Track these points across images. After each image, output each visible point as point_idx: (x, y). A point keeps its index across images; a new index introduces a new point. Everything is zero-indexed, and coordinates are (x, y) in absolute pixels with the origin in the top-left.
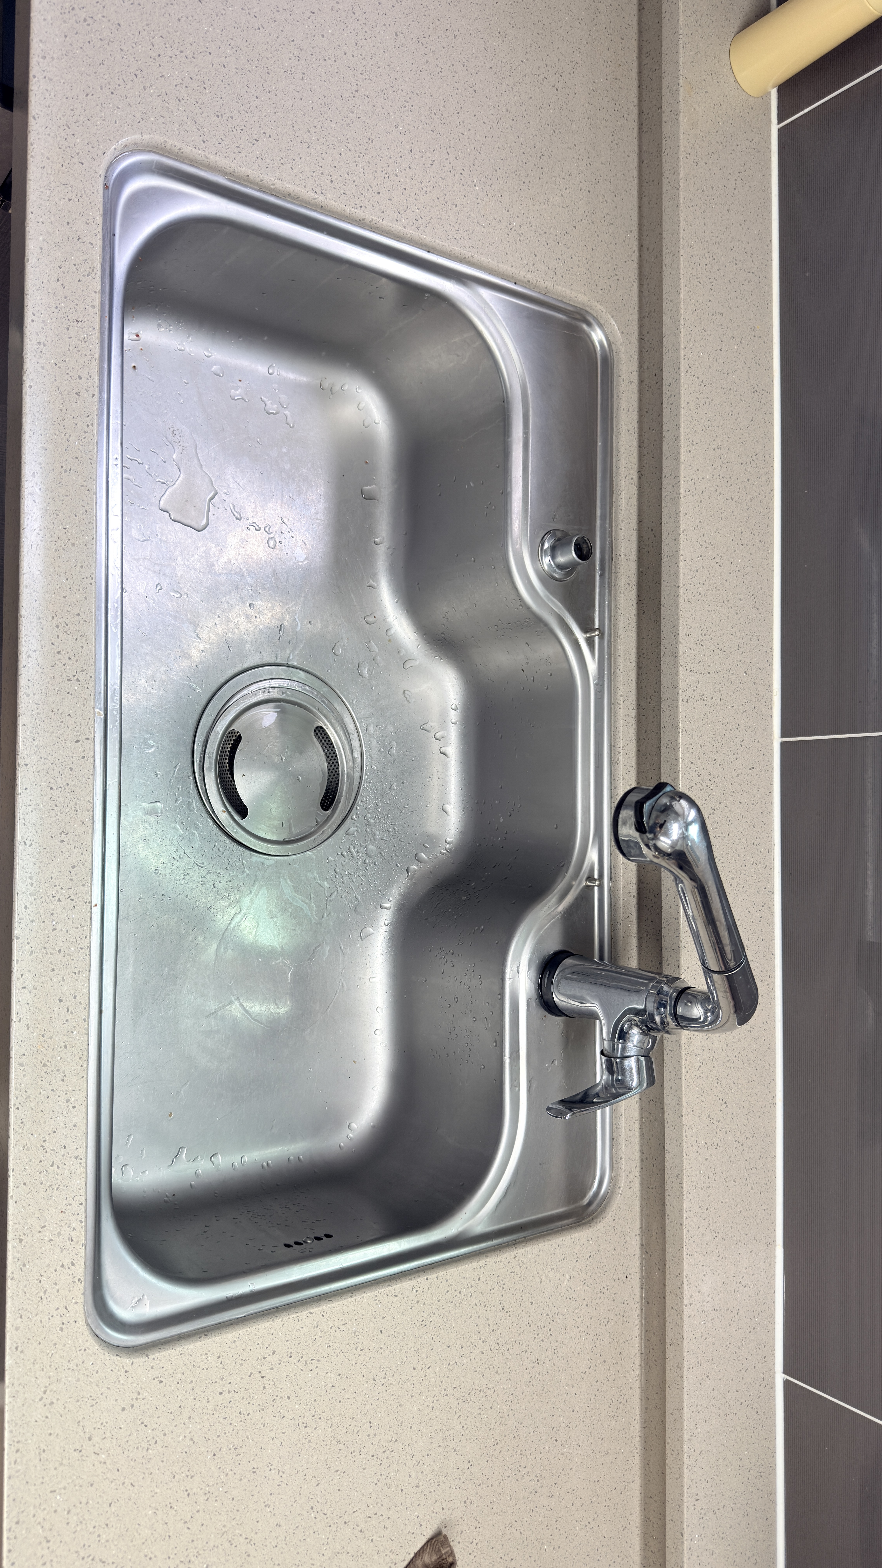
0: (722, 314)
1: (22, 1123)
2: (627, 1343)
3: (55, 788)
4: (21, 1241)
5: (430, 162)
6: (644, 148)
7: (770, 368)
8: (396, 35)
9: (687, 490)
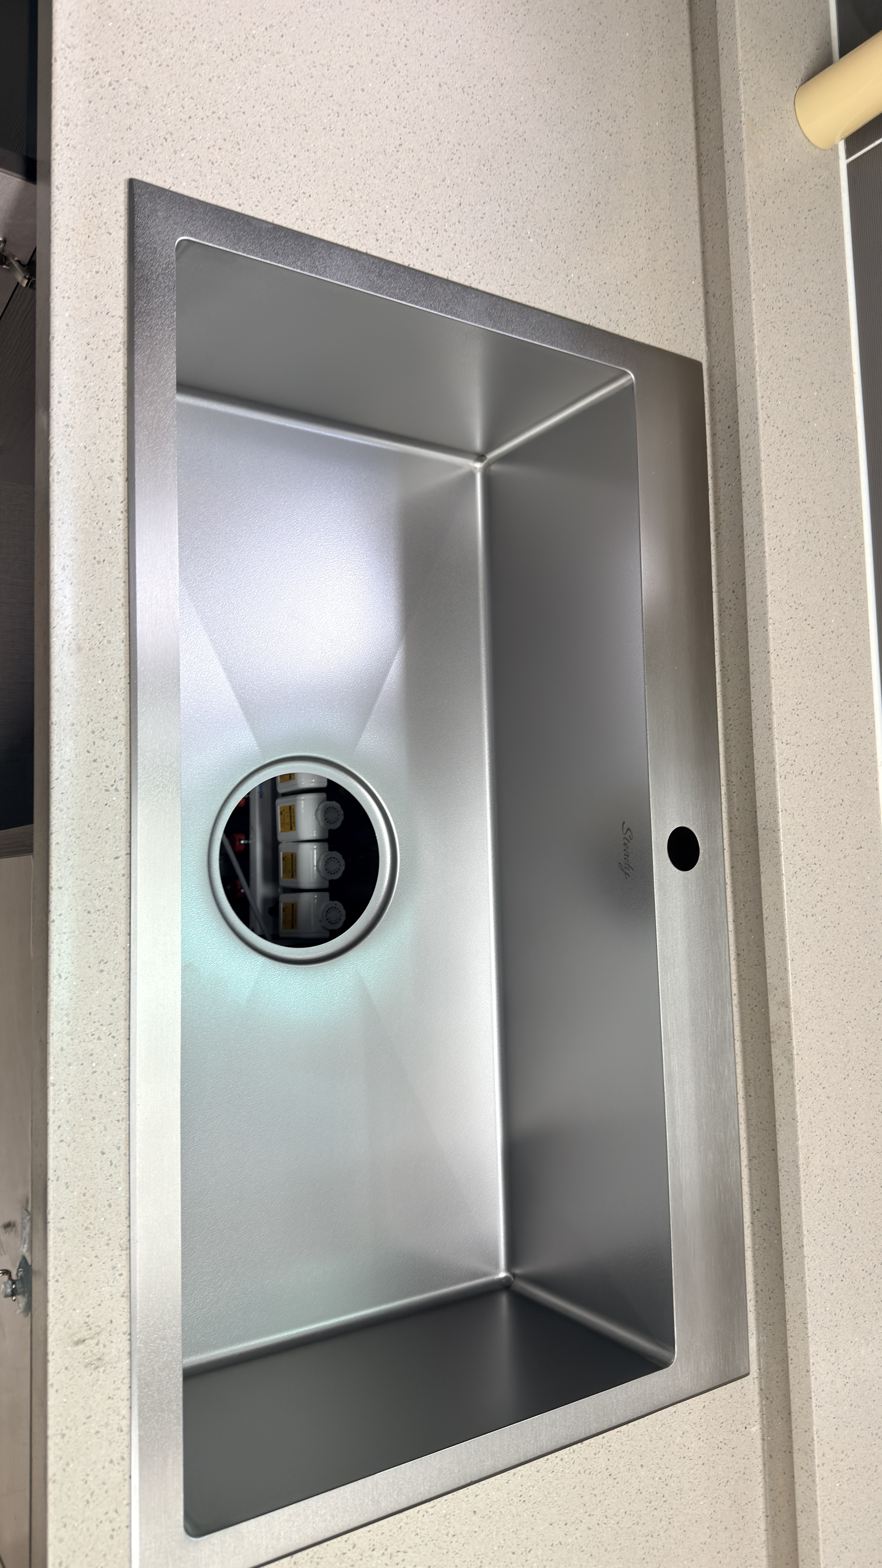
0: (799, 359)
1: (62, 1297)
2: (749, 1504)
3: (92, 911)
4: (63, 1436)
5: (481, 215)
6: (704, 191)
7: (853, 414)
8: (440, 86)
9: (773, 548)
